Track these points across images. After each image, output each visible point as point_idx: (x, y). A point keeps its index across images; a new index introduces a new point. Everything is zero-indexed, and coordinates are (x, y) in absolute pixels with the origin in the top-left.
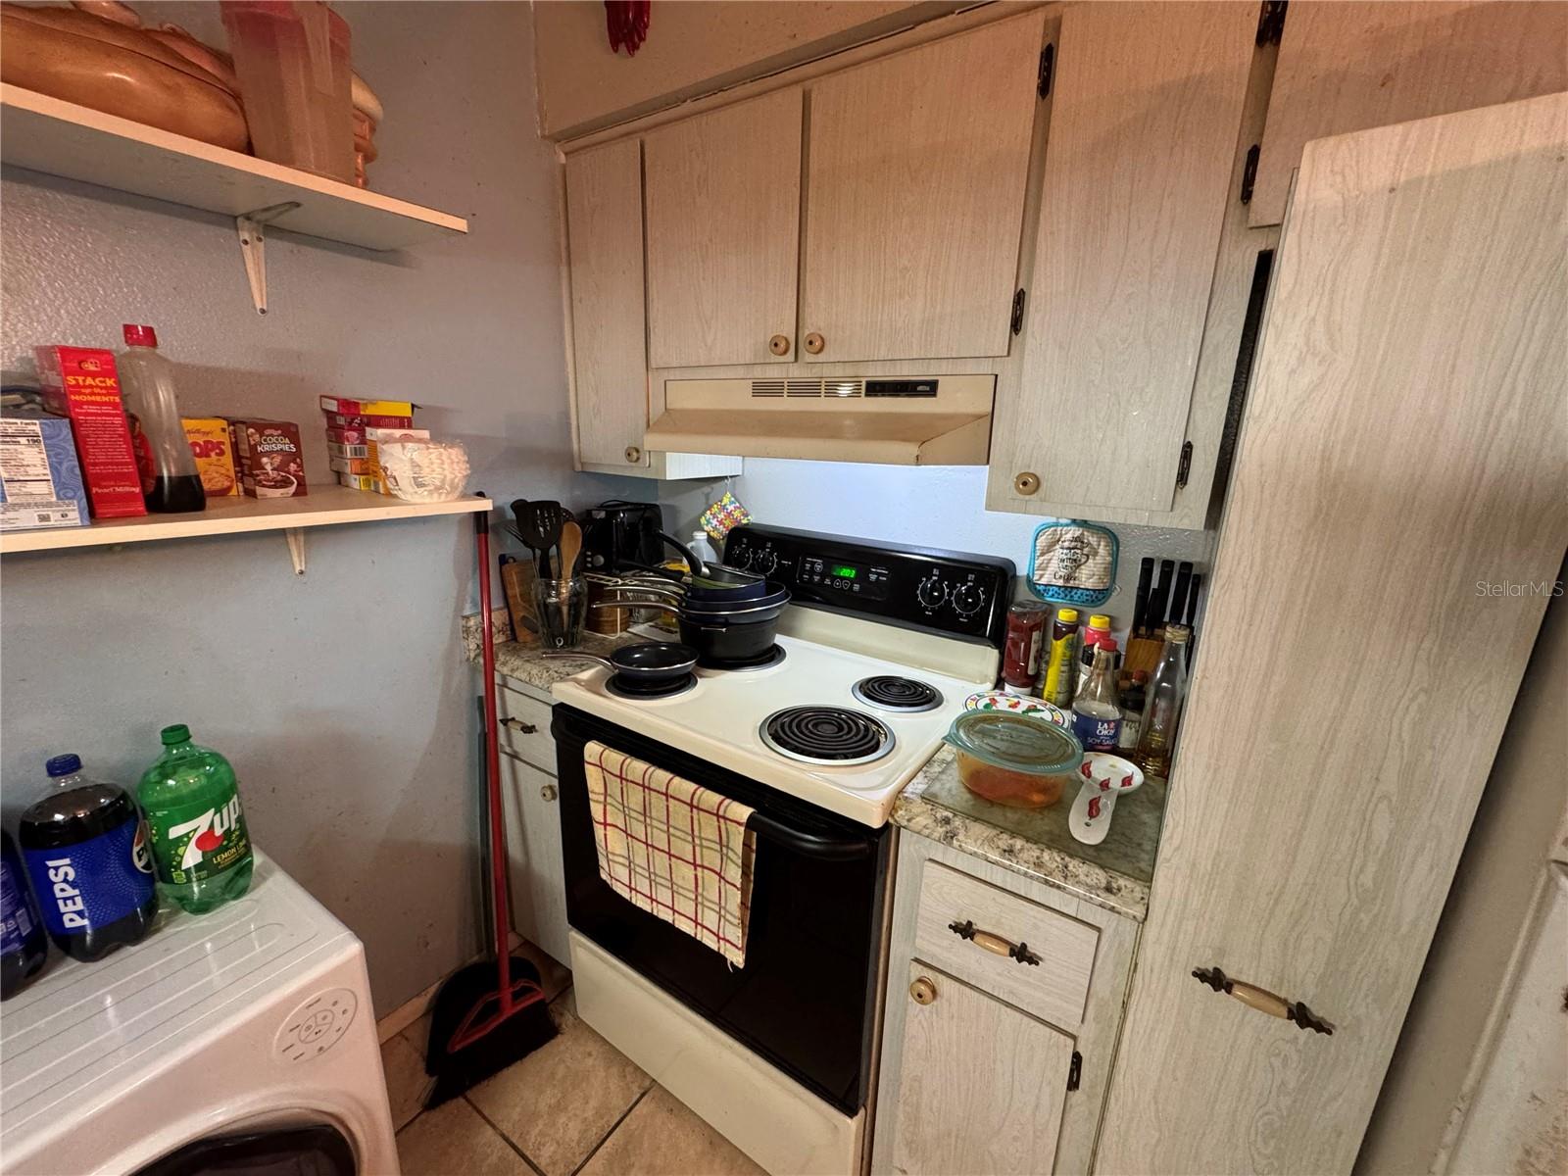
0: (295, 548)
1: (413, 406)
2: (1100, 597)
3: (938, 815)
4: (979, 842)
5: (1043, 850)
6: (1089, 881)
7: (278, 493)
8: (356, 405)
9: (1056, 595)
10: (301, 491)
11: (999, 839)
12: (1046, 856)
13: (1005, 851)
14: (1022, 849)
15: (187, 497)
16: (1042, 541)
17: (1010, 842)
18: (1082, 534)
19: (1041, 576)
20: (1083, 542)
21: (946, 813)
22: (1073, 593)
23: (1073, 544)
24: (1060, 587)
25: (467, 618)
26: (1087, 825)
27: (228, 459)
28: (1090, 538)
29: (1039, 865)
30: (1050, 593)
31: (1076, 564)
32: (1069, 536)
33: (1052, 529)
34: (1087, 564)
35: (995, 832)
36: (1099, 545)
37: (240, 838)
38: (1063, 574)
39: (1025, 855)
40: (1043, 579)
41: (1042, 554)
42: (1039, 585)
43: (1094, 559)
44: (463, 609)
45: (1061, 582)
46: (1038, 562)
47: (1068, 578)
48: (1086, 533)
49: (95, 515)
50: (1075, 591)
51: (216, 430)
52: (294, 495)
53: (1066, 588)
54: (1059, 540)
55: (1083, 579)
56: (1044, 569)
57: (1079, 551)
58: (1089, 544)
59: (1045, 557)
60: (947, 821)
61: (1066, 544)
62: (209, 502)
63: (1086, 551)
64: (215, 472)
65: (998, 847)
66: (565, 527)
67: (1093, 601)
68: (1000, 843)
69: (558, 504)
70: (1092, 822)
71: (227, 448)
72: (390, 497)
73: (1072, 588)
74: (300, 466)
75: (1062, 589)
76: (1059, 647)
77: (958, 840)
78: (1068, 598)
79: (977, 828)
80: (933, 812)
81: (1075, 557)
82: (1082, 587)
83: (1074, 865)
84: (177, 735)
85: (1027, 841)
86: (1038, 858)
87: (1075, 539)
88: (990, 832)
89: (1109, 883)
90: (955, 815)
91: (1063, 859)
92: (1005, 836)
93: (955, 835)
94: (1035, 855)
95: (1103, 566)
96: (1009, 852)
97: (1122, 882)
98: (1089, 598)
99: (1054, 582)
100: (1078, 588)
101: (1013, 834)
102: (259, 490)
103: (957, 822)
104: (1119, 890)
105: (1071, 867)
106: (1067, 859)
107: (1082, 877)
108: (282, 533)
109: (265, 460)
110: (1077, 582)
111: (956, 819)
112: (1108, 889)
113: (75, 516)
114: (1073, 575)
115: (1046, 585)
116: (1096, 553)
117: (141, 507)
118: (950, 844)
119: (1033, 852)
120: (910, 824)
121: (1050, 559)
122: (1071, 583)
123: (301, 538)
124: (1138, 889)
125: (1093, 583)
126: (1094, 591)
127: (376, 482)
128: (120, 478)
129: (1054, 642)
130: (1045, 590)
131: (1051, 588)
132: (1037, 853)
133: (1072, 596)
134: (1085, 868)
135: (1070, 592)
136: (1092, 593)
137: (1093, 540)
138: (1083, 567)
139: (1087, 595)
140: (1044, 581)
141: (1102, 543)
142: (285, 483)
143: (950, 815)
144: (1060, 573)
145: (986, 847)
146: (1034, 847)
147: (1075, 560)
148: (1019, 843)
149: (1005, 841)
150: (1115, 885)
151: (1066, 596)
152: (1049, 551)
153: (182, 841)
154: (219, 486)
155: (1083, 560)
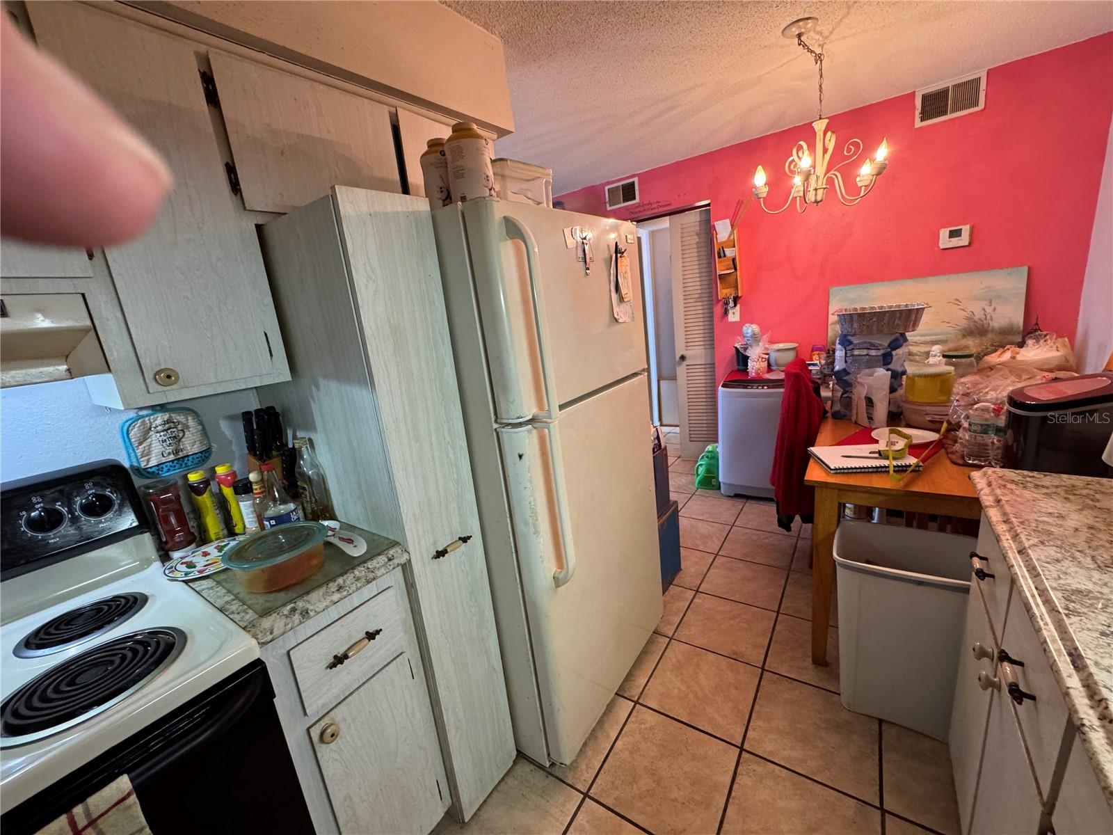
2: (207, 455)
3: (285, 612)
4: (322, 599)
5: (353, 572)
6: (381, 564)
9: (172, 469)
11: (330, 588)
12: (356, 572)
13: (338, 590)
14: (344, 581)
16: (135, 433)
17: (336, 584)
18: (170, 417)
19: (148, 461)
20: (173, 422)
21: (288, 607)
22: (185, 461)
23: (167, 426)
24: (172, 461)
26: (356, 546)
28: (178, 417)
29: (358, 579)
30: (165, 469)
31: (177, 439)
32: (159, 421)
33: (140, 421)
34: (186, 436)
35: (325, 588)
36: (187, 420)
38: (171, 451)
39: (348, 582)
40: (150, 463)
41: (140, 444)
42: (151, 468)
43: (189, 431)
45: (172, 457)
46: (139, 452)
47: (176, 452)
48: (173, 415)
50: (187, 459)
53: (178, 459)
54: (150, 429)
55: (189, 448)
56: (148, 454)
57: (174, 430)
58: (179, 423)
59: (144, 445)
60: (293, 610)
61: (160, 428)
63: (180, 427)
65: (333, 592)
67: (203, 460)
68: (333, 590)
70: (355, 544)
73: (182, 458)
75: (175, 462)
76: (206, 500)
77: (311, 610)
78: (184, 466)
79: (314, 596)
80: (281, 614)
81: (174, 435)
82: (191, 453)
83: (370, 565)
85: (343, 576)
86: (354, 577)
87: (166, 422)
88: (322, 591)
89: (388, 557)
90: (295, 603)
91: (364, 567)
92: (331, 584)
93: (307, 610)
94: (352, 577)
95: (199, 433)
96: (340, 588)
97: (391, 552)
98: (199, 459)
99: (164, 460)
100: (188, 456)
101: (333, 579)
103: (300, 604)
104: (393, 556)
105: (370, 566)
106: (365, 565)
107: (378, 566)
110: (185, 452)
111: (297, 603)
112: (390, 560)
114: (179, 448)
115: (158, 466)
116: (188, 427)
118: (309, 618)
119: (349, 578)
120: (274, 634)
121: (151, 444)
122: (181, 455)
124: (398, 549)
125: (197, 447)
126: (201, 452)
129: (200, 498)
130: (158, 470)
131: (164, 466)
132: (352, 575)
133: (186, 464)
134: (375, 561)
135: (183, 461)
136: (200, 455)
137: (181, 418)
138: (183, 440)
139: (197, 458)
140: (153, 462)
141: (189, 418)
143: (292, 605)
144: (167, 451)
145: (328, 597)
146: (348, 575)
147: (175, 437)
148: (340, 581)
149: (333, 586)
150: (390, 556)
151: (181, 465)
152: (145, 439)
155: (181, 435)
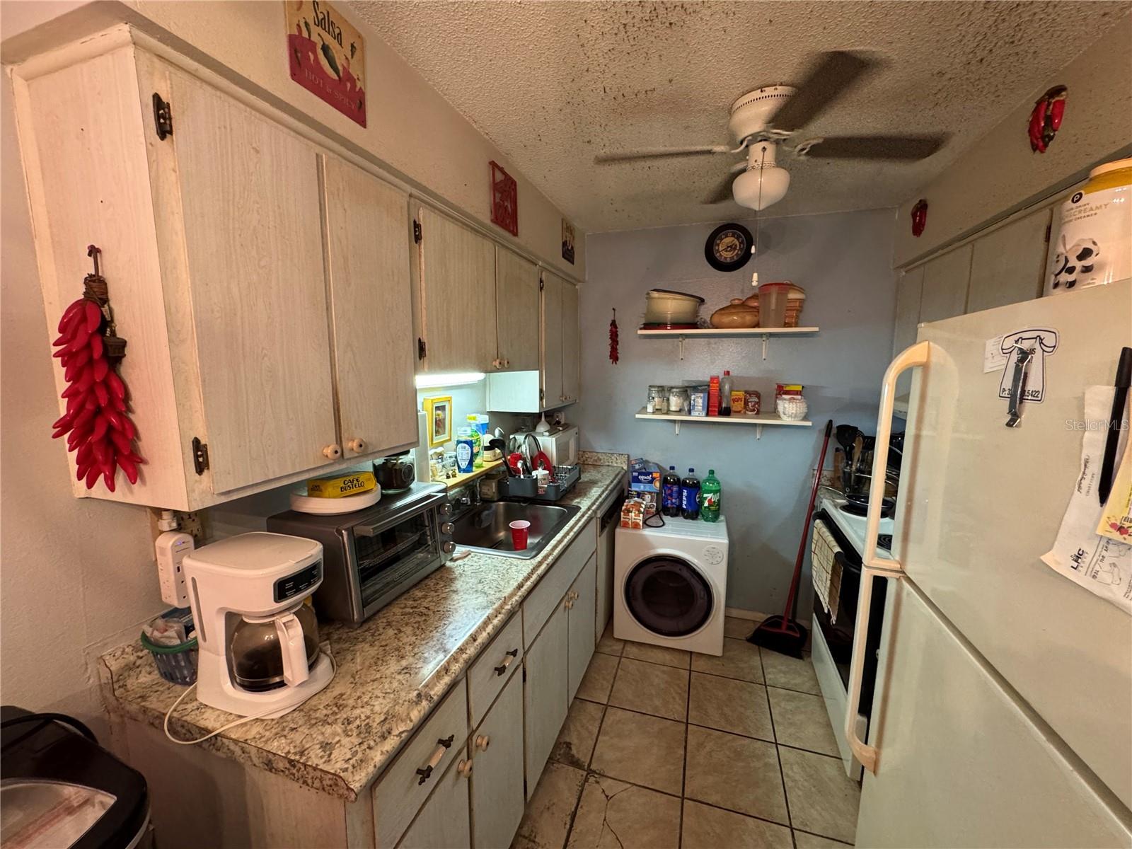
0: (758, 430)
1: (803, 387)
7: (750, 413)
8: (783, 387)
10: (758, 413)
15: (726, 412)
25: (814, 470)
27: (743, 403)
37: (717, 505)
44: (813, 466)
49: (707, 415)
51: (741, 394)
52: (756, 414)
62: (732, 414)
64: (738, 406)
66: (857, 439)
69: (857, 428)
71: (743, 400)
72: (779, 417)
74: (759, 406)
84: (712, 472)
102: (747, 412)
108: (755, 425)
109: (750, 404)
113: (704, 413)
117: (717, 414)
123: (761, 428)
127: (774, 413)
128: (715, 406)
142: (754, 410)
153: (706, 498)
154: (738, 410)
